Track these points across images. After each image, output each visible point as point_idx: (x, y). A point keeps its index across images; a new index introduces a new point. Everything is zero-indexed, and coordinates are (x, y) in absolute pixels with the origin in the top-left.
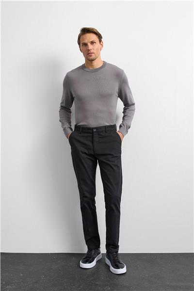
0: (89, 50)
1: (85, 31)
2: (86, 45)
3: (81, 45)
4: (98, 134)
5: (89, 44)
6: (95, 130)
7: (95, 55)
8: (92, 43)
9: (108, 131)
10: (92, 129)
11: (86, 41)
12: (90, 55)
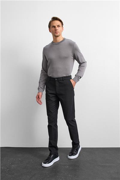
0: (56, 30)
1: (55, 19)
2: (54, 27)
3: (51, 27)
4: (59, 82)
6: (56, 79)
7: (59, 34)
8: (58, 26)
9: (64, 80)
11: (55, 25)
12: (57, 33)
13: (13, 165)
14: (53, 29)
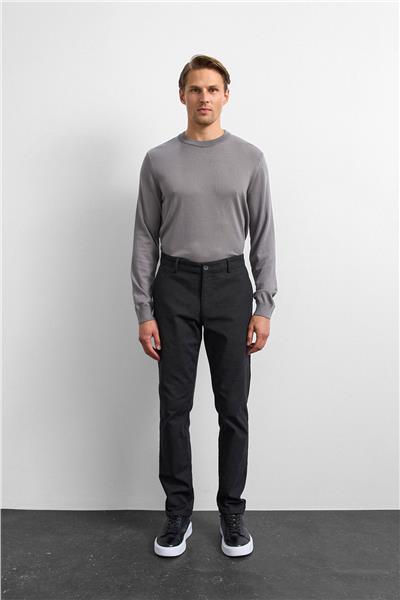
0: (203, 103)
1: (202, 62)
2: (198, 90)
3: (187, 89)
4: (212, 276)
5: (205, 90)
6: (206, 268)
7: (213, 116)
8: (212, 89)
9: (231, 268)
10: (201, 265)
11: (200, 84)
12: (203, 112)
13: (24, 573)
14: (194, 97)
